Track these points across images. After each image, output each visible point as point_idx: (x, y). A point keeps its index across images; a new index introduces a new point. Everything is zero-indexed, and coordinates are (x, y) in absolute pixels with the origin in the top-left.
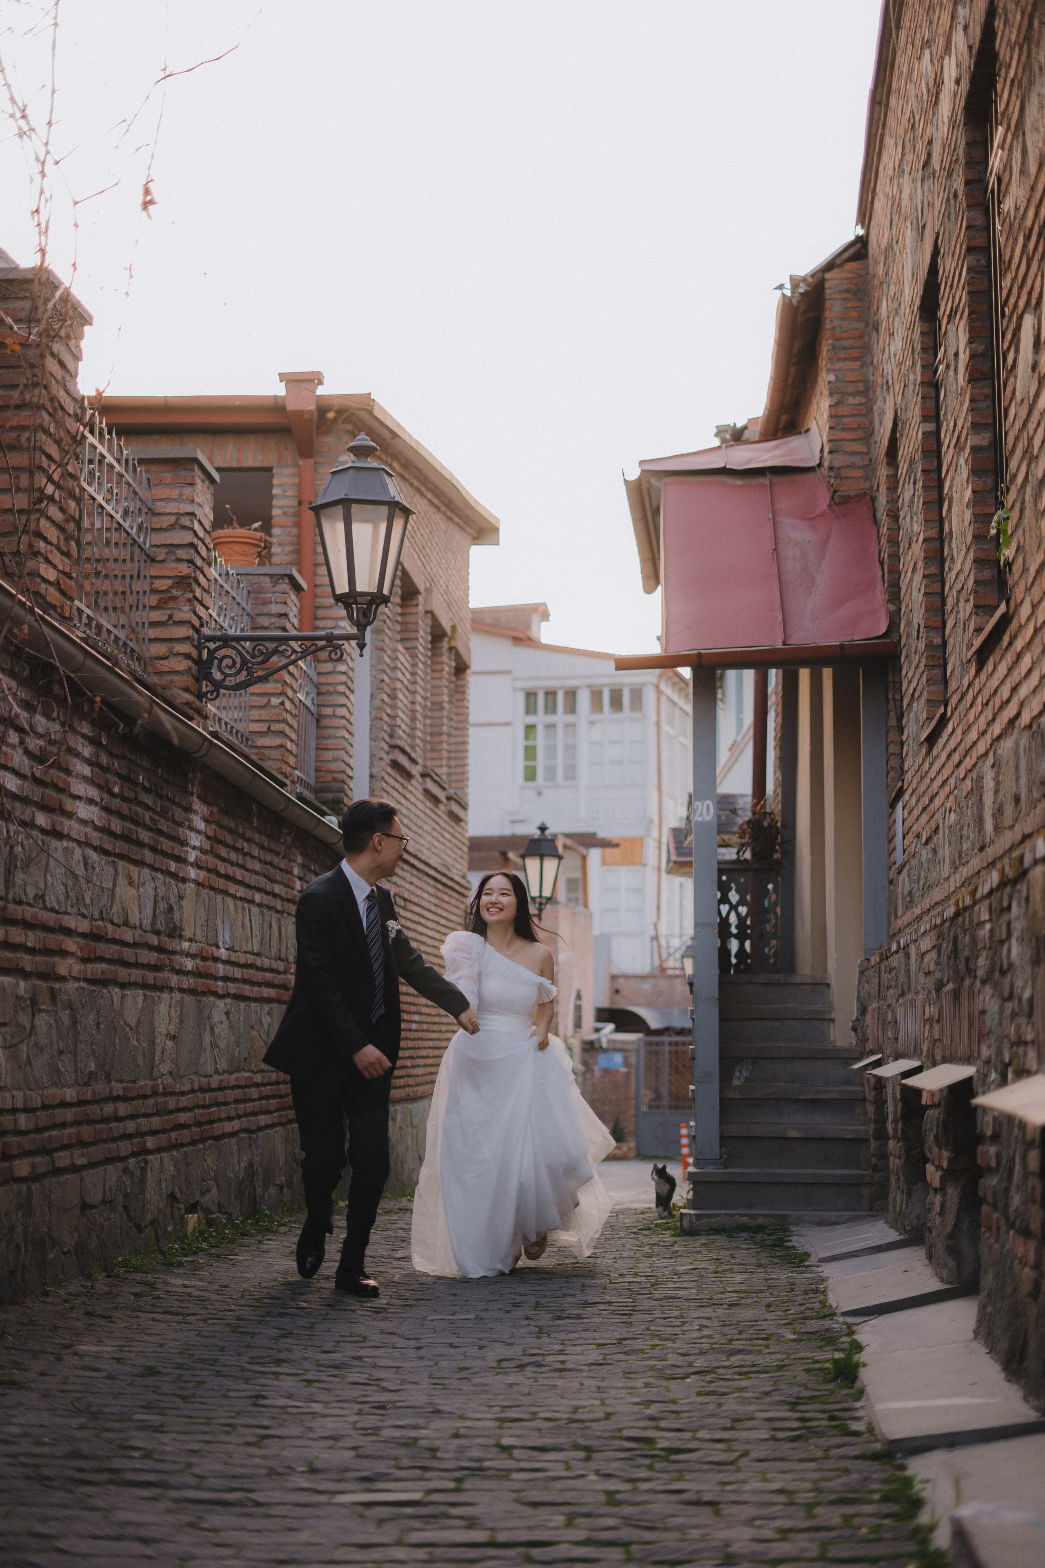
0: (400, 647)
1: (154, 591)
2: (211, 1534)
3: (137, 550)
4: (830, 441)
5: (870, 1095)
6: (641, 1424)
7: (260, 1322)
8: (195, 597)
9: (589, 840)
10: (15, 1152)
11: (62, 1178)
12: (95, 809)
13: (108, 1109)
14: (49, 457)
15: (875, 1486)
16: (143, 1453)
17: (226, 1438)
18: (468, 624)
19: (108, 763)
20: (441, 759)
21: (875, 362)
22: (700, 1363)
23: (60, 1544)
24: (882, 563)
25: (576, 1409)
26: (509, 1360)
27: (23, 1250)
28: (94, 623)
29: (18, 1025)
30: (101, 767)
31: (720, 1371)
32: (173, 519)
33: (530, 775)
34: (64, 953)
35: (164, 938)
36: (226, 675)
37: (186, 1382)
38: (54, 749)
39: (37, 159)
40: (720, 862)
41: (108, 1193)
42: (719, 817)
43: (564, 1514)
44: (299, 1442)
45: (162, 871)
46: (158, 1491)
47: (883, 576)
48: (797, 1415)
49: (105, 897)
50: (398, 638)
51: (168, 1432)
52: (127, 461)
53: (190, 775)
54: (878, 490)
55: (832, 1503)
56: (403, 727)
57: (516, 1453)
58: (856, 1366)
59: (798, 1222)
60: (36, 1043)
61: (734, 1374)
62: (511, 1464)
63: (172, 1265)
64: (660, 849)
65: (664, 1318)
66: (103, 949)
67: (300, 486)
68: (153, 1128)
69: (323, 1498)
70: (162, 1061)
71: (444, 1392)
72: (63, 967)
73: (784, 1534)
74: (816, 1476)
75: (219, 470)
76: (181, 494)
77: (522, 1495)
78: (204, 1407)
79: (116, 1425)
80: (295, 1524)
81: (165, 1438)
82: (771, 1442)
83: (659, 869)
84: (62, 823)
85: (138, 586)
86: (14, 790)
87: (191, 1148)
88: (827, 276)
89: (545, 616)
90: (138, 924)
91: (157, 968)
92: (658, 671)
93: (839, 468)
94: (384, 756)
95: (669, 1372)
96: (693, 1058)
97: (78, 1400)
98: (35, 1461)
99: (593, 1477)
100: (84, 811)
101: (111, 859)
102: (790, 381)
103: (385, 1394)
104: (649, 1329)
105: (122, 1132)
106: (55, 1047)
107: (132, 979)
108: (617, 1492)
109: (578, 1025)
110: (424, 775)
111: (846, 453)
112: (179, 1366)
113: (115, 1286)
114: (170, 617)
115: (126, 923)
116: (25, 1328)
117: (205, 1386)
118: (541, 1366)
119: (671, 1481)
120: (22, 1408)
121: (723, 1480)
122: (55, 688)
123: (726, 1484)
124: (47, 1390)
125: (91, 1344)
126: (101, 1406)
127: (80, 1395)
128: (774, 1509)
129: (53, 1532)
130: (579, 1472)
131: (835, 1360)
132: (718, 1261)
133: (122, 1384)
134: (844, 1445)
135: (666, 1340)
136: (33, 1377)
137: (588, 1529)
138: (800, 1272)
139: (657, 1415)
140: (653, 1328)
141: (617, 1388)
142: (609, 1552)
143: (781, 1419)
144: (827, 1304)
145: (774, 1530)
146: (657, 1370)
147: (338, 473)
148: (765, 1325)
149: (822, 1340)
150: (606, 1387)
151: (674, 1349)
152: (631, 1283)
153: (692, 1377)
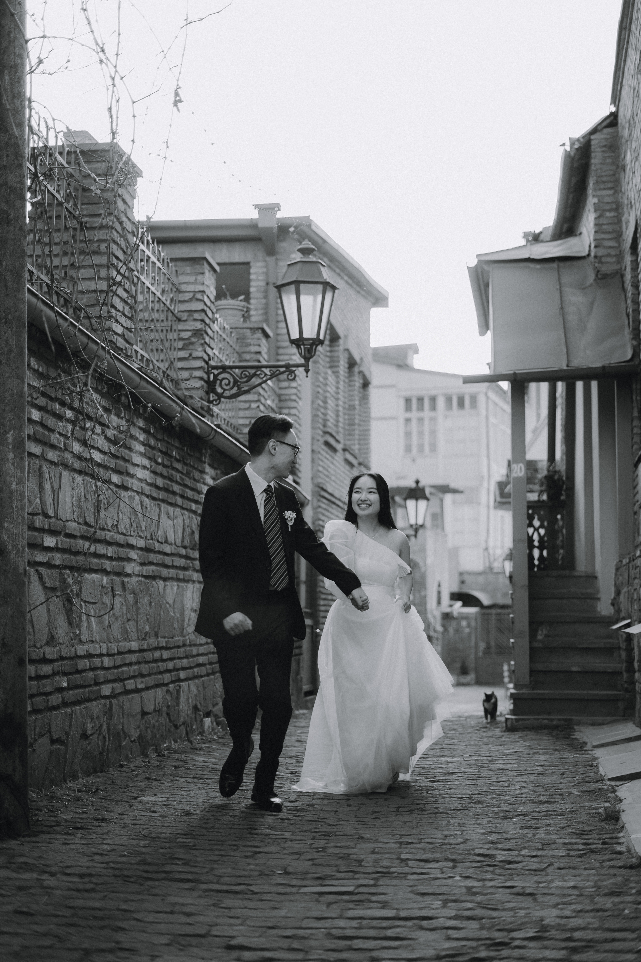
0: (329, 371)
1: (181, 339)
2: (227, 911)
3: (170, 314)
4: (595, 240)
5: (623, 645)
6: (486, 846)
8: (205, 343)
9: (445, 489)
10: (102, 680)
11: (130, 696)
12: (147, 472)
13: (157, 654)
14: (117, 258)
15: (633, 885)
16: (183, 862)
17: (234, 853)
18: (370, 358)
19: (155, 444)
20: (354, 440)
21: (623, 190)
22: (521, 809)
23: (135, 916)
24: (628, 315)
25: (446, 837)
26: (403, 807)
27: (107, 739)
28: (145, 359)
29: (103, 603)
30: (150, 446)
31: (534, 814)
32: (191, 295)
33: (408, 449)
34: (129, 560)
35: (189, 550)
36: (225, 390)
37: (208, 819)
38: (122, 436)
39: (111, 77)
40: (529, 502)
41: (157, 705)
42: (527, 474)
43: (441, 900)
44: (277, 856)
45: (187, 509)
46: (194, 884)
47: (629, 323)
48: (582, 841)
49: (154, 525)
50: (328, 365)
51: (198, 849)
52: (163, 260)
53: (204, 451)
54: (625, 270)
55: (606, 895)
56: (332, 420)
57: (410, 863)
58: (619, 812)
59: (579, 723)
60: (114, 614)
61: (543, 816)
62: (406, 870)
63: (196, 749)
64: (488, 494)
65: (498, 782)
66: (153, 557)
67: (267, 274)
68: (184, 666)
69: (294, 890)
70: (189, 625)
71: (365, 826)
72: (129, 568)
73: (578, 913)
74: (596, 878)
75: (219, 264)
76: (196, 280)
77: (415, 888)
78: (219, 834)
79: (168, 845)
80: (278, 905)
81: (196, 853)
82: (567, 858)
83: (488, 507)
84: (127, 481)
85: (171, 336)
86: (99, 461)
87: (206, 678)
88: (593, 137)
89: (416, 351)
90: (173, 542)
91: (185, 569)
92: (486, 384)
93: (601, 257)
94: (320, 438)
95: (502, 814)
96: (513, 623)
97: (143, 830)
98: (119, 866)
99: (458, 878)
100: (141, 473)
101: (157, 502)
102: (569, 202)
103: (329, 827)
104: (489, 789)
105: (165, 668)
106: (125, 617)
107: (170, 576)
108: (473, 887)
109: (439, 602)
110: (344, 450)
111: (605, 247)
112: (204, 810)
113: (162, 761)
114: (191, 355)
115: (166, 542)
116: (110, 787)
118: (423, 811)
119: (506, 881)
120: (110, 835)
121: (539, 880)
122: (123, 399)
123: (540, 883)
124: (125, 824)
125: (150, 796)
126: (158, 833)
127: (144, 827)
128: (570, 898)
129: (132, 909)
130: (449, 875)
131: (605, 807)
132: (530, 747)
133: (169, 820)
134: (612, 860)
135: (500, 795)
136: (116, 816)
137: (456, 909)
138: (581, 754)
139: (496, 841)
140: (491, 788)
141: (471, 824)
142: (470, 923)
143: (572, 844)
144: (599, 773)
145: (571, 911)
146: (495, 813)
147: (291, 265)
148: (560, 786)
149: (596, 795)
150: (464, 824)
151: (505, 800)
152: (477, 760)
153: (516, 817)
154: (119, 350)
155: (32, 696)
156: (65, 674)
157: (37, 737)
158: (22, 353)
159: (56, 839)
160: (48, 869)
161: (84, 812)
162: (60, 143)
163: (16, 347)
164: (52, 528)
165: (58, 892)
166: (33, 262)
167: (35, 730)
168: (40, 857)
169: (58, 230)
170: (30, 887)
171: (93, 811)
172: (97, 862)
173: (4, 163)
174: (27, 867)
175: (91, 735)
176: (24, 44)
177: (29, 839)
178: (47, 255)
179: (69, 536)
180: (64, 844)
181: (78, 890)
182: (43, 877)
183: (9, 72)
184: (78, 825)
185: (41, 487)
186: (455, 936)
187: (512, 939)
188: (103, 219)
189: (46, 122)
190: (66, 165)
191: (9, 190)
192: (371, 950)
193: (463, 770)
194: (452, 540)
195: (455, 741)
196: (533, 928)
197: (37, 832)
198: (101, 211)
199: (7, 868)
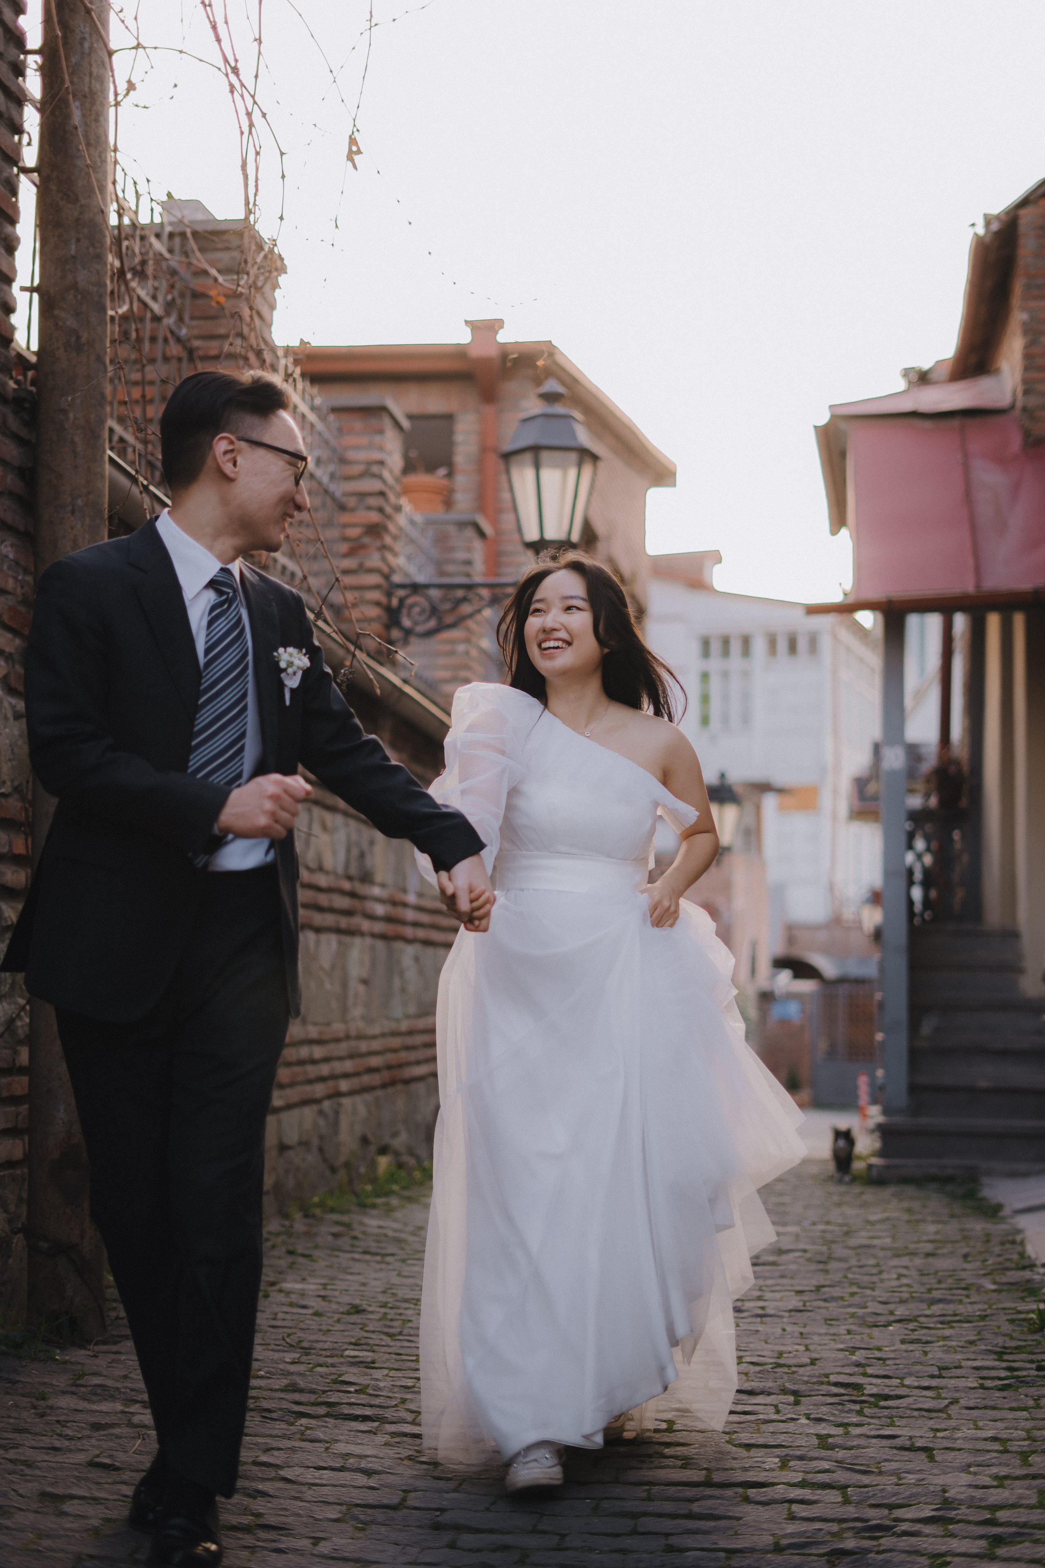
1: (345, 539)
4: (1023, 382)
6: (848, 1370)
8: (385, 545)
9: (764, 788)
16: (357, 1388)
18: (647, 572)
22: (901, 1311)
23: (284, 1473)
25: (780, 1354)
31: (922, 1319)
32: (363, 467)
33: (705, 720)
35: (356, 883)
36: (415, 623)
37: (392, 1320)
39: (246, 112)
40: (909, 810)
41: (304, 1134)
42: (907, 764)
43: (778, 1456)
46: (376, 1424)
48: (1004, 1365)
51: (380, 1368)
59: (990, 1173)
61: (936, 1322)
63: (366, 1206)
65: (861, 1267)
67: (482, 433)
68: (346, 1071)
70: (355, 1005)
73: (1001, 1481)
74: (1029, 1425)
75: (407, 417)
76: (371, 442)
79: (330, 1361)
81: (378, 1374)
82: (981, 1390)
83: (834, 817)
87: (383, 1091)
88: (1022, 212)
89: (719, 560)
90: (331, 869)
91: (349, 913)
93: (1033, 410)
95: (871, 1319)
96: (881, 1007)
97: (289, 1335)
99: (804, 1421)
102: (981, 319)
104: (846, 1277)
105: (317, 1074)
107: (327, 924)
108: (829, 1436)
109: (753, 971)
112: (384, 1305)
113: (313, 1225)
114: (361, 564)
117: (410, 1325)
119: (883, 1426)
121: (935, 1427)
123: (938, 1430)
125: (295, 1281)
126: (312, 1341)
127: (290, 1331)
128: (988, 1456)
129: (278, 1462)
130: (789, 1416)
131: (1039, 1310)
132: (909, 1211)
133: (330, 1321)
135: (864, 1288)
137: (803, 1472)
138: (995, 1223)
139: (864, 1362)
140: (850, 1276)
141: (820, 1335)
142: (826, 1494)
143: (988, 1368)
144: (1026, 1255)
145: (990, 1476)
146: (858, 1317)
147: (526, 420)
148: (963, 1275)
149: (1023, 1291)
150: (809, 1334)
151: (874, 1297)
152: (824, 1231)
153: (894, 1324)
162: (157, 220)
168: (125, 1377)
169: (153, 361)
170: (113, 1425)
173: (73, 252)
174: (104, 1393)
176: (106, 59)
177: (104, 1348)
178: (138, 402)
182: (132, 1410)
183: (83, 104)
186: (803, 1514)
187: (897, 1520)
188: (231, 344)
189: (135, 183)
190: (167, 255)
191: (79, 297)
192: (667, 1535)
193: (802, 1246)
194: (775, 872)
195: (786, 1199)
196: (931, 1504)
197: (118, 1336)
198: (222, 331)
199: (73, 1393)
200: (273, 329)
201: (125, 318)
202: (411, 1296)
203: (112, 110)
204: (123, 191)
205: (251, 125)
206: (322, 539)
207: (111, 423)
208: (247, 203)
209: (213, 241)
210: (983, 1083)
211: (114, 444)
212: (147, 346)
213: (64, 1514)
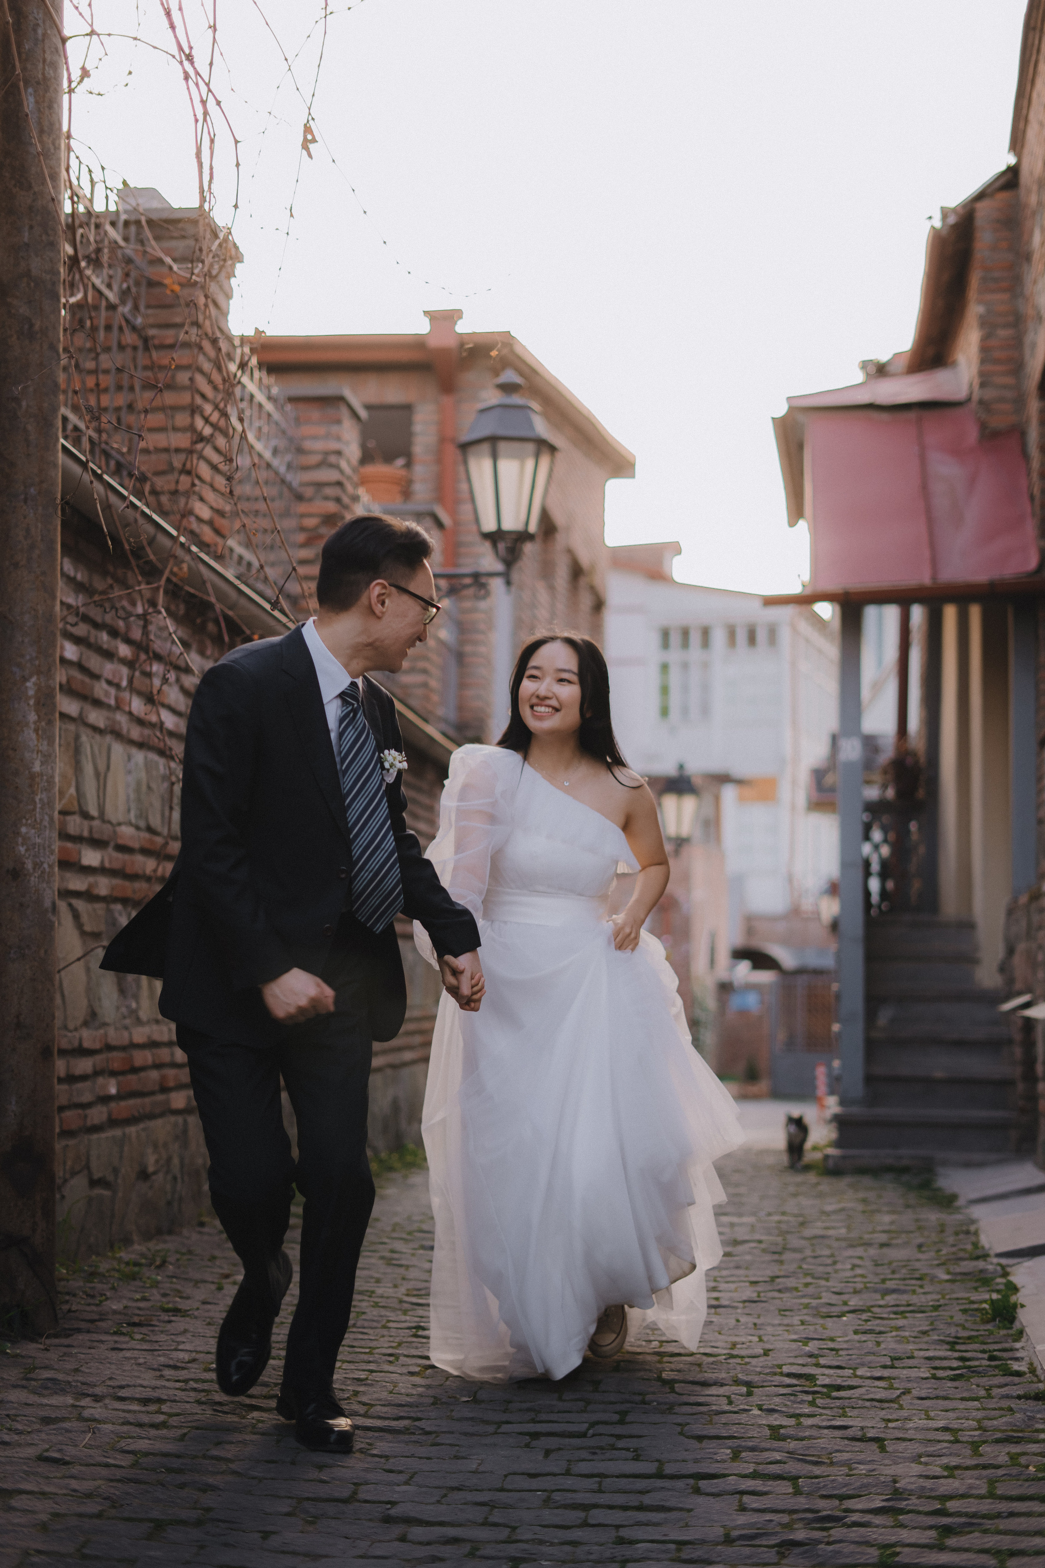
1: (302, 529)
2: (383, 1460)
3: (286, 489)
4: (980, 375)
5: (1018, 1036)
6: (800, 1361)
7: (413, 1255)
9: (723, 779)
10: (172, 1085)
14: (203, 396)
15: (1040, 1426)
17: (391, 1368)
18: (606, 563)
21: (1026, 292)
22: (854, 1302)
24: (1032, 498)
25: (734, 1345)
28: (244, 561)
31: (875, 1310)
32: (320, 457)
33: (665, 712)
40: (866, 802)
42: (863, 756)
43: (729, 1448)
47: (1033, 511)
48: (956, 1355)
50: (539, 575)
52: (276, 399)
54: (1027, 423)
55: (998, 1441)
57: (678, 1387)
58: (1015, 1307)
59: (945, 1163)
61: (889, 1313)
62: (672, 1397)
65: (815, 1257)
67: (440, 423)
69: (490, 1428)
73: (951, 1471)
74: (980, 1414)
75: (365, 407)
76: (328, 432)
77: (686, 1428)
78: (366, 1337)
80: (464, 1452)
82: (933, 1381)
83: (793, 808)
88: (979, 205)
89: (679, 552)
92: (796, 609)
93: (989, 402)
95: (824, 1310)
96: (838, 998)
99: (756, 1412)
102: (938, 313)
104: (800, 1267)
108: (781, 1427)
109: (712, 962)
111: (997, 386)
116: (185, 1257)
117: (364, 1317)
119: (835, 1417)
120: (189, 1335)
121: (886, 1417)
122: (211, 627)
123: (889, 1421)
124: (211, 1318)
128: (939, 1446)
129: (229, 1456)
130: (742, 1407)
131: (992, 1300)
132: (864, 1201)
134: (1006, 1385)
135: (819, 1278)
136: (197, 1305)
137: (755, 1463)
138: (951, 1213)
139: (816, 1352)
140: (805, 1266)
141: (773, 1325)
142: (778, 1485)
143: (941, 1358)
144: (980, 1245)
145: (941, 1467)
146: (812, 1308)
147: (483, 411)
148: (918, 1265)
149: (977, 1281)
150: (763, 1324)
151: (828, 1287)
152: (779, 1222)
153: (848, 1315)
154: (204, 546)
155: (61, 1109)
156: (113, 1074)
157: (68, 1176)
158: (51, 550)
159: (102, 1342)
160: (91, 1391)
161: (144, 1299)
162: (112, 208)
163: (42, 540)
164: (96, 836)
165: (109, 1427)
166: (67, 400)
167: (65, 1163)
168: (77, 1370)
169: (107, 349)
170: (63, 1419)
171: (158, 1297)
172: (168, 1380)
173: (26, 240)
174: (55, 1387)
175: (155, 1173)
176: (60, 45)
177: (56, 1341)
178: (92, 390)
179: (123, 849)
180: (113, 1349)
181: (140, 1425)
182: (83, 1403)
183: (35, 91)
184: (136, 1319)
185: (78, 768)
186: (754, 1505)
187: (847, 1510)
188: (187, 333)
189: (90, 171)
190: (122, 243)
191: (32, 284)
192: (618, 1527)
193: (757, 1237)
194: (734, 863)
195: (742, 1190)
196: (882, 1494)
197: (70, 1329)
198: (178, 320)
199: (24, 1387)
200: (230, 318)
201: (79, 306)
202: (365, 1288)
203: (66, 97)
204: (78, 179)
205: (206, 113)
206: (279, 528)
207: (64, 411)
208: (202, 191)
209: (168, 229)
210: (939, 1074)
211: (68, 432)
212: (102, 334)
213: (12, 1509)
